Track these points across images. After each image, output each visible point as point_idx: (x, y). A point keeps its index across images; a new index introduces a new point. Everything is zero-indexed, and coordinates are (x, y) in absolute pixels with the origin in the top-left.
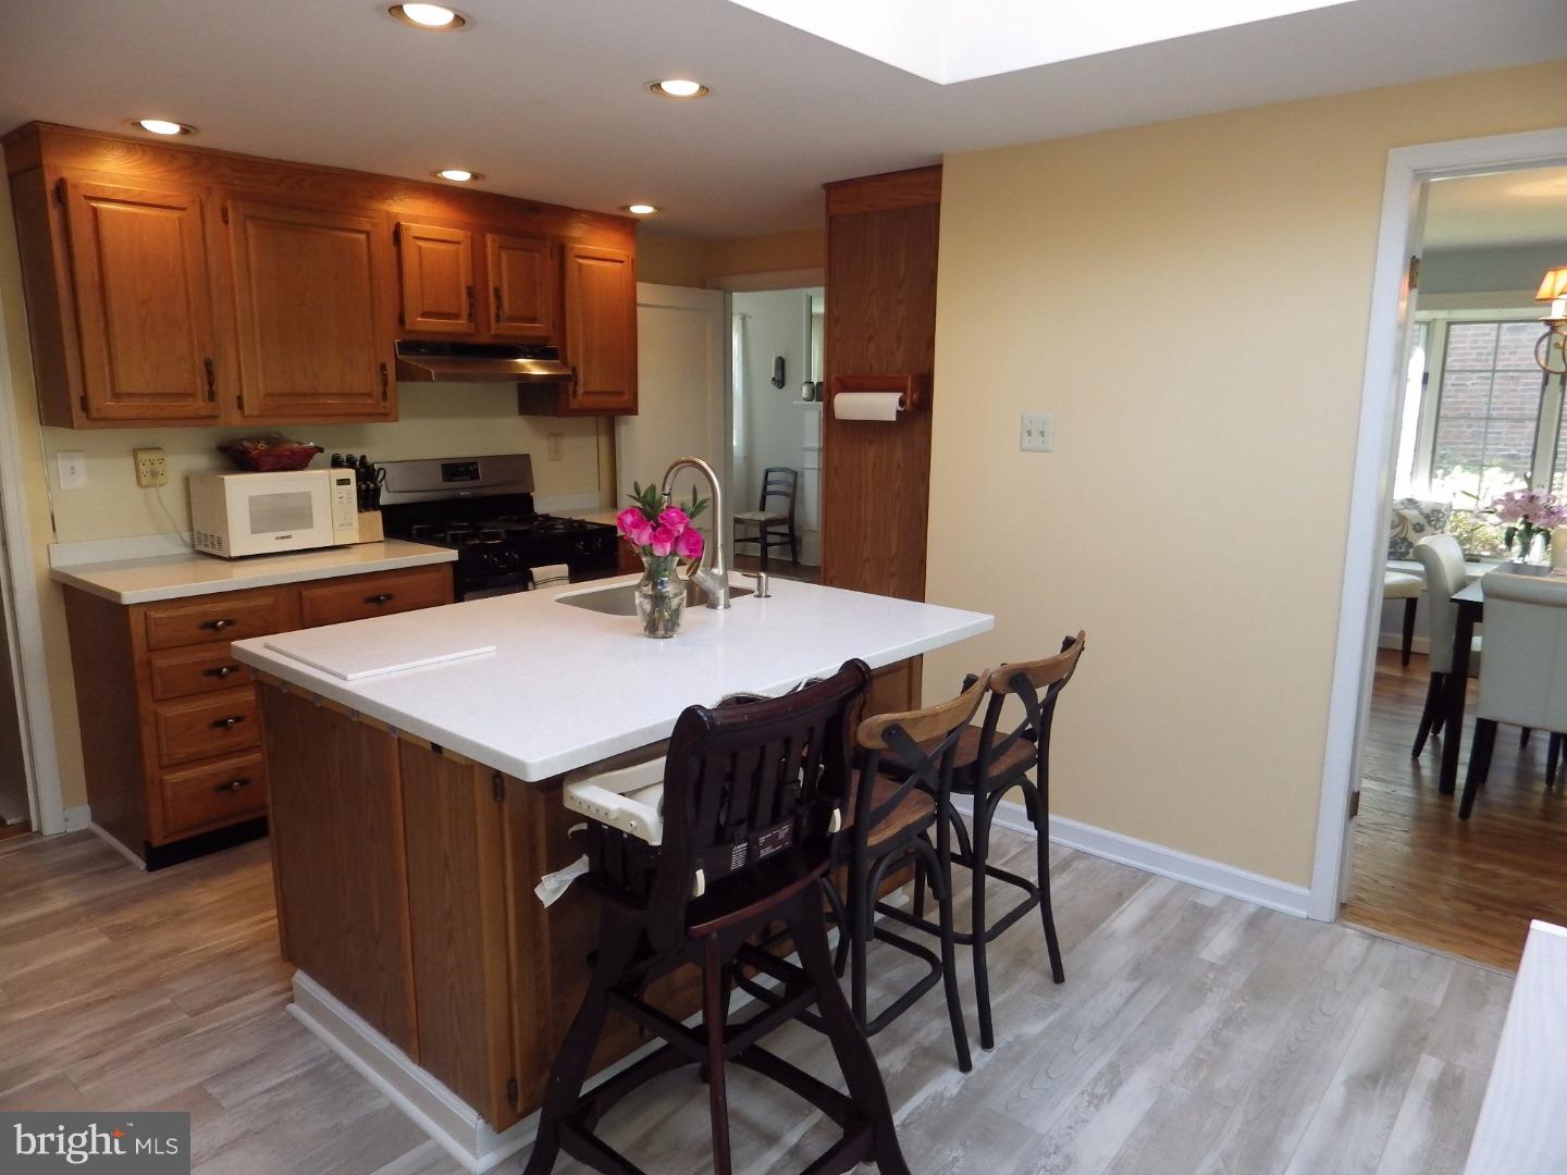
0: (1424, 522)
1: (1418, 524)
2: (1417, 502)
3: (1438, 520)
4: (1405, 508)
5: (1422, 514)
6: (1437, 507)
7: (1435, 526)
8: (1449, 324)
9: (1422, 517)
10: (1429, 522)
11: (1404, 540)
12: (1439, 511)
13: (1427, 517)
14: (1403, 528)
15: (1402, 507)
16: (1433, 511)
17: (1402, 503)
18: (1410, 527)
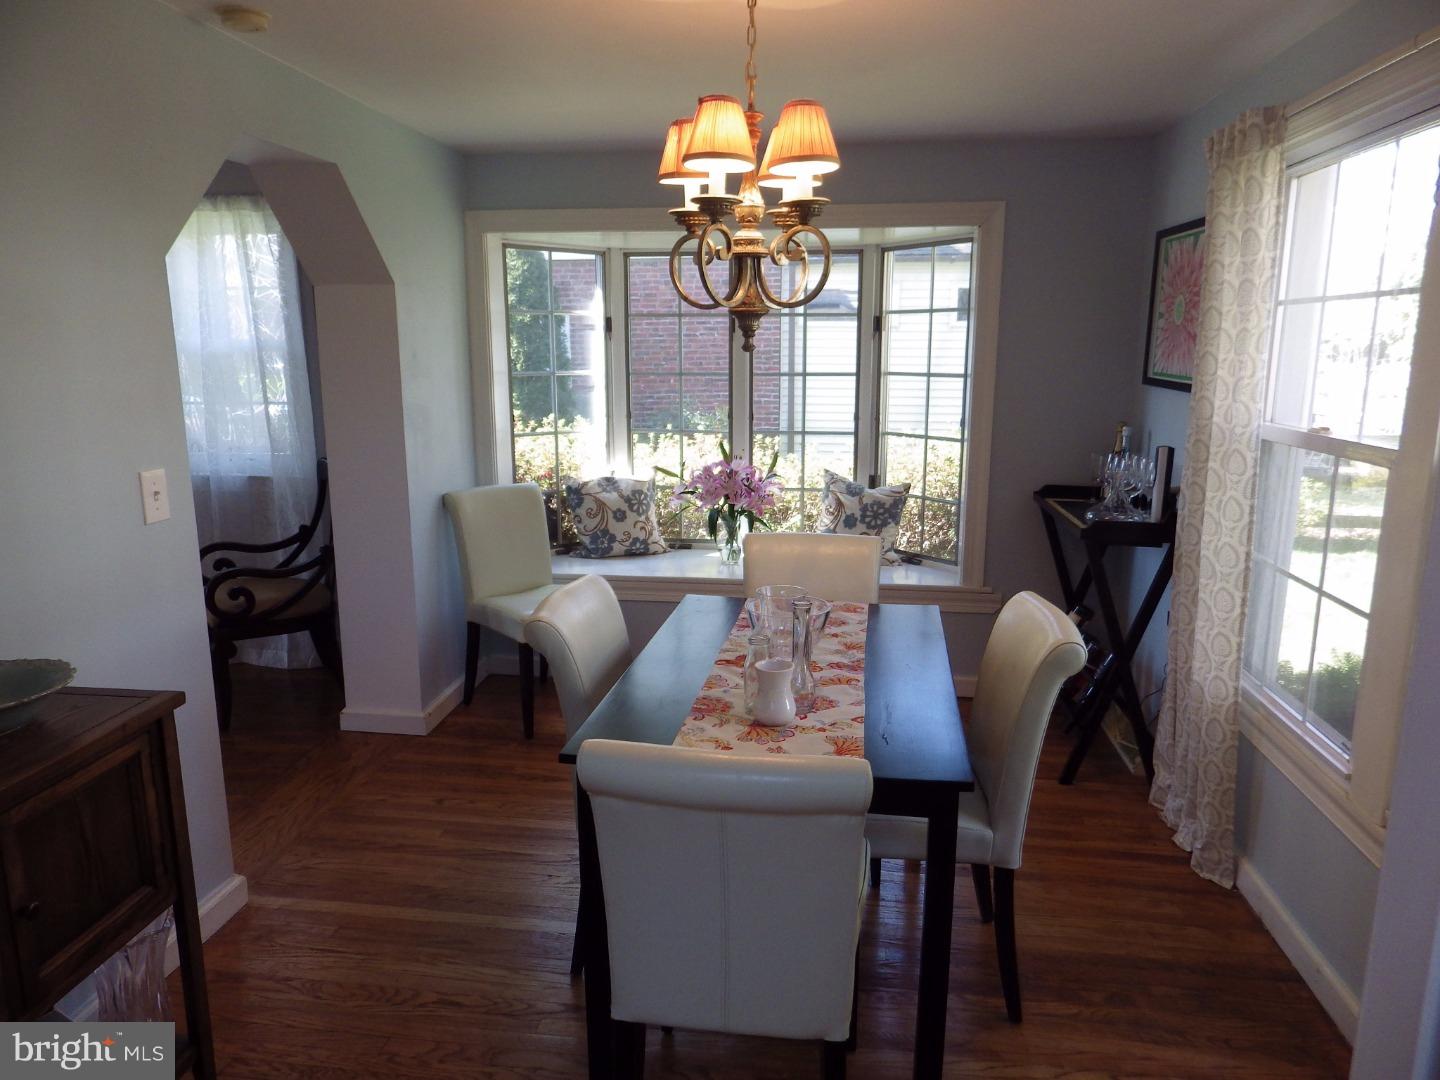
0: (625, 507)
1: (619, 510)
2: (616, 482)
3: (640, 503)
4: (604, 490)
5: (622, 496)
6: (638, 487)
7: (637, 511)
8: (627, 255)
9: (622, 500)
10: (631, 507)
11: (605, 532)
12: (640, 492)
13: (628, 500)
14: (603, 518)
15: (598, 490)
16: (634, 492)
17: (599, 484)
18: (611, 515)
